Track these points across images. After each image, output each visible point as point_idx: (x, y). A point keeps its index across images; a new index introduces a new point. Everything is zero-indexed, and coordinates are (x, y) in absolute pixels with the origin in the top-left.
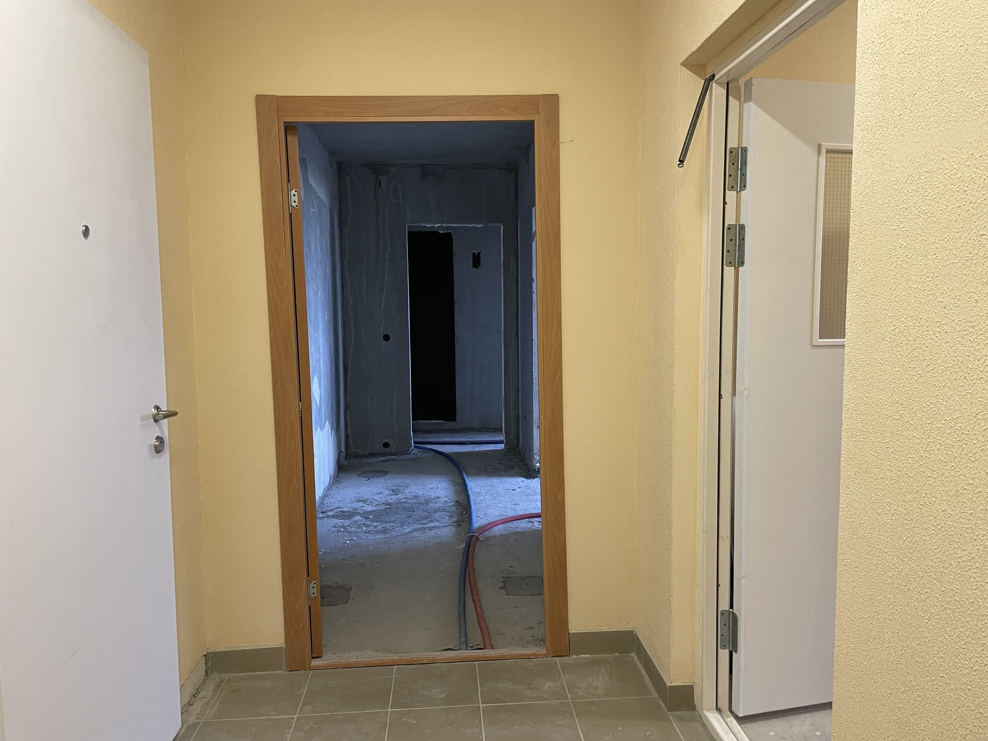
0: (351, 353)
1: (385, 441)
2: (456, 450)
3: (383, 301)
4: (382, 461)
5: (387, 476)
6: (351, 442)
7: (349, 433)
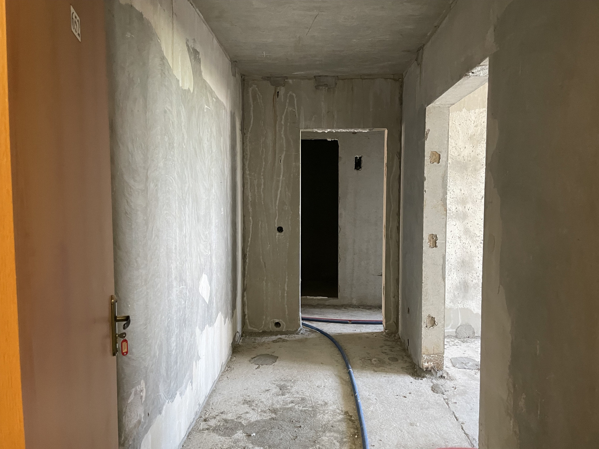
0: (249, 242)
1: (277, 321)
2: (339, 331)
3: (278, 196)
4: (274, 341)
5: (276, 363)
6: (247, 321)
7: (246, 313)
